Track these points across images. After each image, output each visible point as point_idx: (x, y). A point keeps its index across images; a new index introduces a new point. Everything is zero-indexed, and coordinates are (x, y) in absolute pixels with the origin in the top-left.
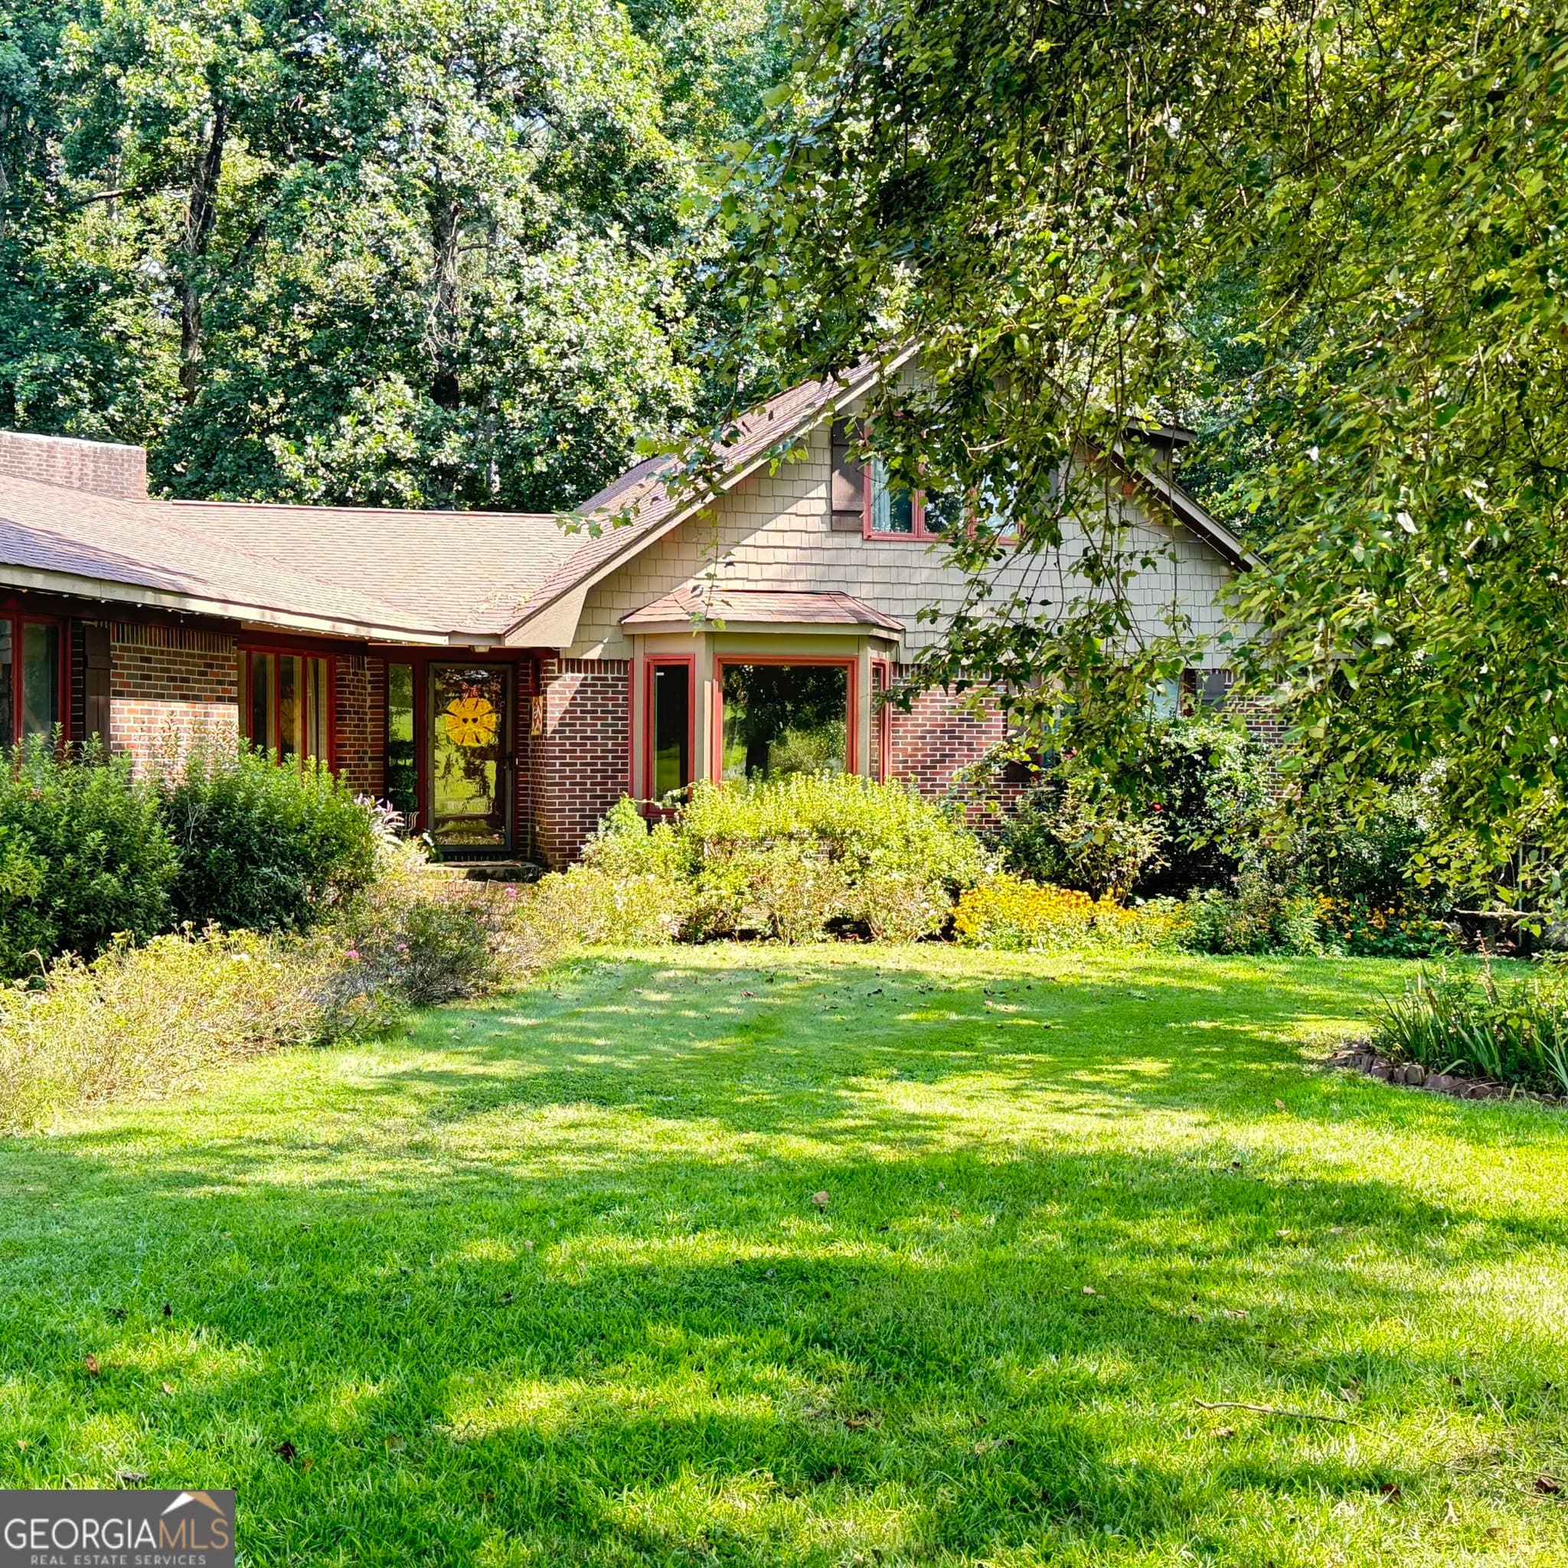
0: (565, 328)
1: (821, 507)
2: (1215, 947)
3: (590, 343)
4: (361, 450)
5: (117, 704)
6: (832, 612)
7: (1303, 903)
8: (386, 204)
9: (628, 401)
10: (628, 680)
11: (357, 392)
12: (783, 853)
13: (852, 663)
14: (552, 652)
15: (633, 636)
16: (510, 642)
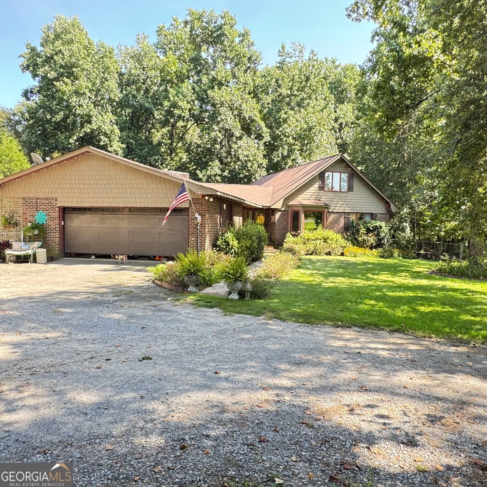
0: (246, 153)
1: (318, 186)
2: (382, 257)
3: (250, 156)
4: (212, 173)
5: (234, 217)
6: (321, 203)
7: (395, 250)
8: (218, 132)
9: (256, 165)
10: (288, 214)
11: (210, 163)
12: (318, 241)
13: (324, 211)
14: (277, 209)
15: (289, 206)
16: (272, 207)
